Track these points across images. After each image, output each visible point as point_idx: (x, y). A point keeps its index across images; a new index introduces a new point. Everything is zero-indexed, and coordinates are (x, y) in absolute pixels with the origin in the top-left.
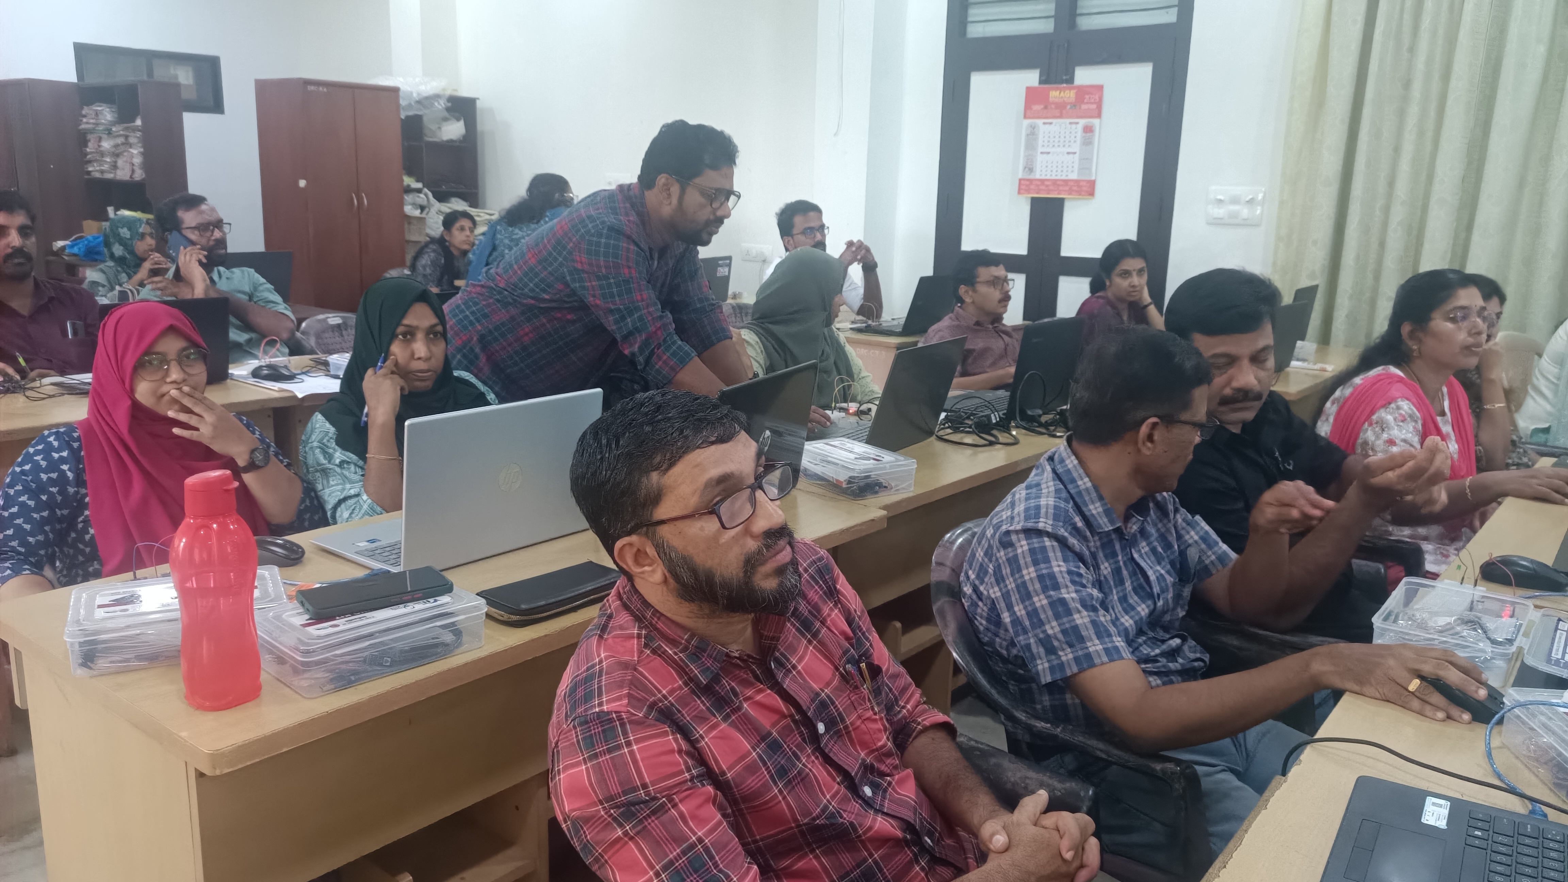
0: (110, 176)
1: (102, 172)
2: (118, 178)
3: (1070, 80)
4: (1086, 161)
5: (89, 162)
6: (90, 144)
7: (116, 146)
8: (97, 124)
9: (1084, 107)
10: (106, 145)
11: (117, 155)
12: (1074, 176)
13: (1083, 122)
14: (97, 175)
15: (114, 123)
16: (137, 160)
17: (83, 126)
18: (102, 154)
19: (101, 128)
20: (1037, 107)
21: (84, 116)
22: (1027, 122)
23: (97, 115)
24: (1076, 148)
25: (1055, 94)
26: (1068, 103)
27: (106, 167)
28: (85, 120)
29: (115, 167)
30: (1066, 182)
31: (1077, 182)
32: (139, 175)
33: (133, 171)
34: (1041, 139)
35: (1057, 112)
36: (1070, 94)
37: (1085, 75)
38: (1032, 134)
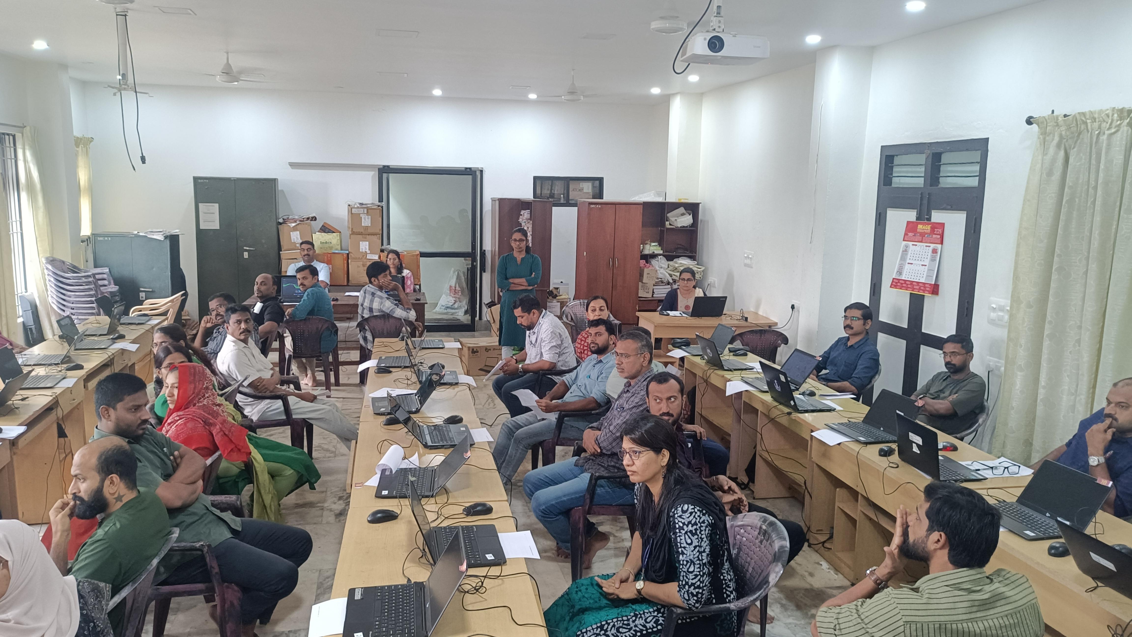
3: (929, 219)
9: (934, 236)
12: (923, 280)
13: (933, 246)
15: (527, 219)
17: (520, 220)
20: (910, 234)
22: (904, 243)
23: (524, 215)
24: (929, 262)
25: (920, 227)
26: (927, 233)
30: (924, 284)
31: (931, 284)
34: (909, 255)
35: (920, 238)
36: (928, 228)
37: (937, 216)
38: (905, 251)
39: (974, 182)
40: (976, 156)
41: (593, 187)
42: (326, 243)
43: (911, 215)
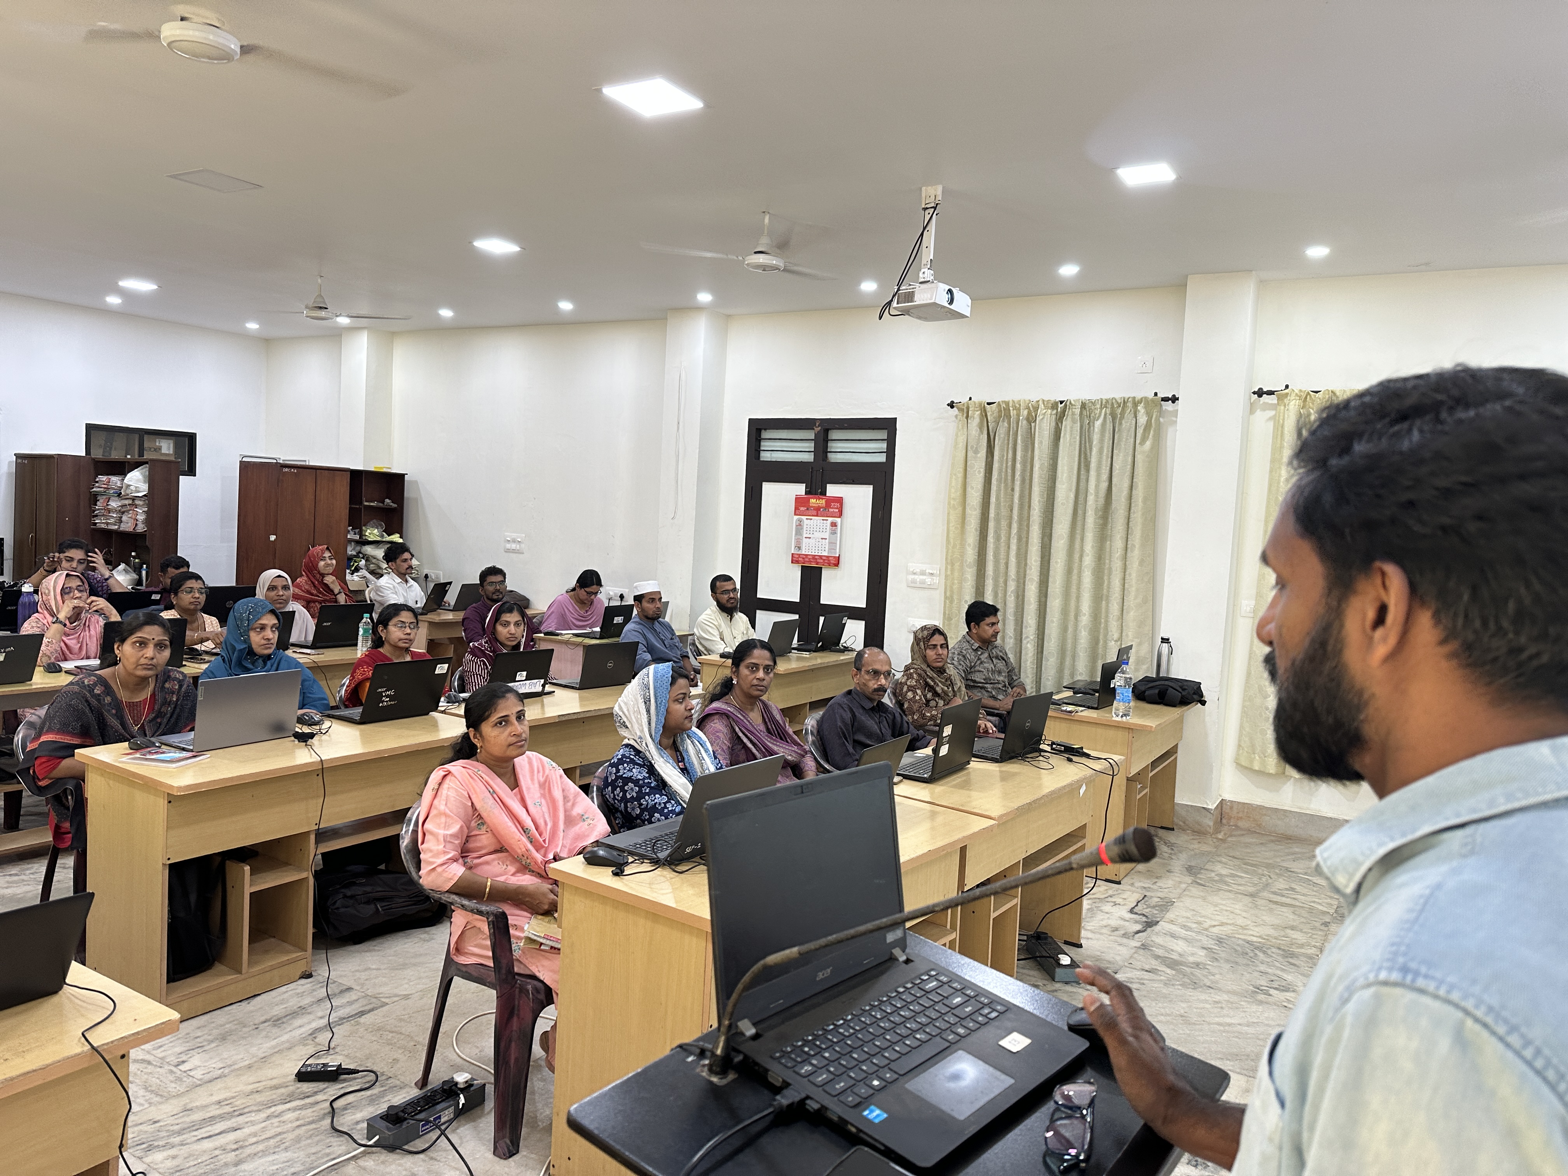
0: (114, 527)
1: (107, 524)
2: (121, 529)
4: (832, 544)
5: (96, 516)
6: (98, 503)
7: (122, 506)
8: (107, 489)
9: (831, 510)
10: (114, 504)
11: (123, 513)
12: (826, 554)
13: (830, 519)
14: (103, 526)
16: (141, 517)
17: (96, 489)
18: (109, 511)
19: (111, 491)
20: (802, 509)
21: (99, 482)
22: (796, 517)
23: (108, 482)
24: (826, 535)
25: (813, 501)
26: (822, 508)
27: (112, 521)
28: (96, 485)
29: (120, 521)
30: (821, 557)
31: (828, 557)
32: (141, 528)
33: (136, 525)
34: (805, 529)
35: (815, 513)
36: (823, 502)
37: (832, 490)
38: (800, 525)
39: (882, 458)
40: (883, 434)
41: (177, 447)
43: (800, 489)
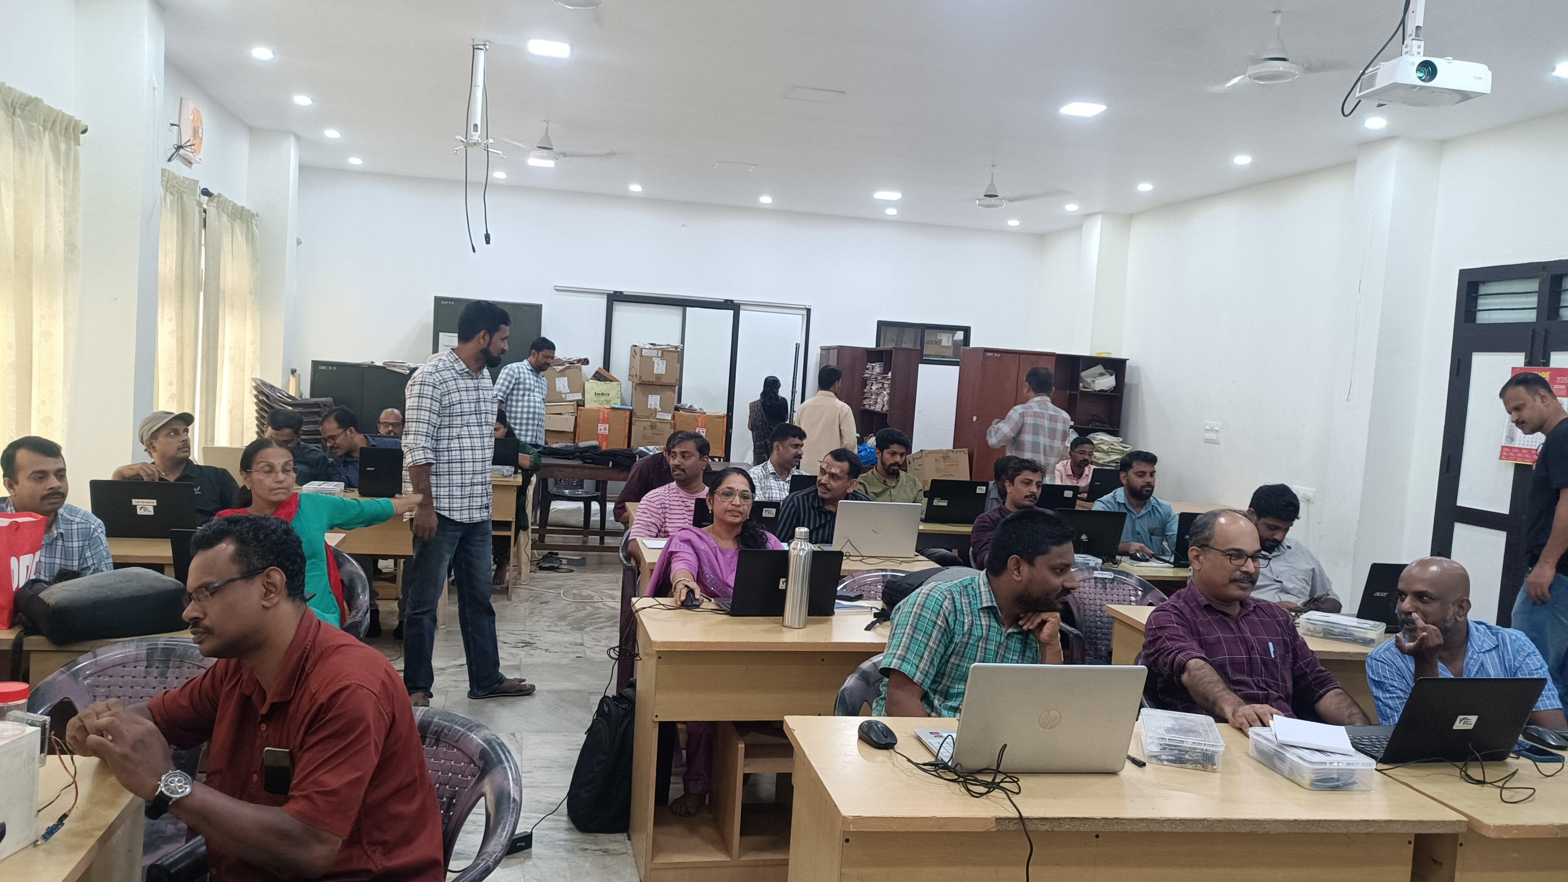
0: (872, 408)
1: (871, 405)
2: (875, 409)
3: (1548, 362)
6: (867, 387)
7: (878, 389)
8: (871, 375)
10: (874, 388)
15: (879, 374)
16: (886, 398)
17: (866, 375)
18: (871, 394)
19: (873, 376)
21: (868, 369)
23: (873, 369)
27: (872, 402)
28: (867, 371)
29: (876, 403)
32: (886, 409)
33: (884, 405)
41: (955, 339)
42: (602, 394)
43: (1517, 359)
